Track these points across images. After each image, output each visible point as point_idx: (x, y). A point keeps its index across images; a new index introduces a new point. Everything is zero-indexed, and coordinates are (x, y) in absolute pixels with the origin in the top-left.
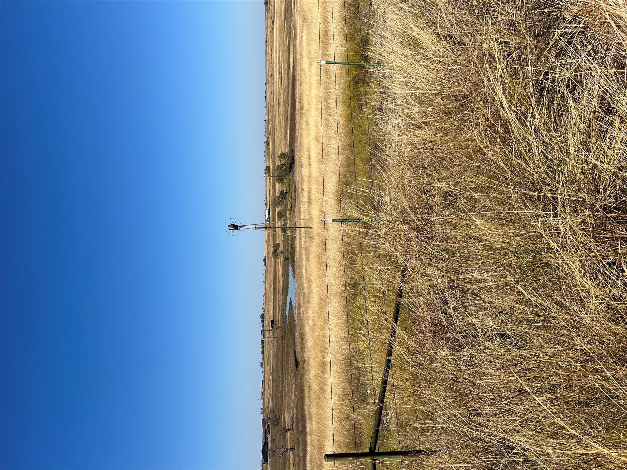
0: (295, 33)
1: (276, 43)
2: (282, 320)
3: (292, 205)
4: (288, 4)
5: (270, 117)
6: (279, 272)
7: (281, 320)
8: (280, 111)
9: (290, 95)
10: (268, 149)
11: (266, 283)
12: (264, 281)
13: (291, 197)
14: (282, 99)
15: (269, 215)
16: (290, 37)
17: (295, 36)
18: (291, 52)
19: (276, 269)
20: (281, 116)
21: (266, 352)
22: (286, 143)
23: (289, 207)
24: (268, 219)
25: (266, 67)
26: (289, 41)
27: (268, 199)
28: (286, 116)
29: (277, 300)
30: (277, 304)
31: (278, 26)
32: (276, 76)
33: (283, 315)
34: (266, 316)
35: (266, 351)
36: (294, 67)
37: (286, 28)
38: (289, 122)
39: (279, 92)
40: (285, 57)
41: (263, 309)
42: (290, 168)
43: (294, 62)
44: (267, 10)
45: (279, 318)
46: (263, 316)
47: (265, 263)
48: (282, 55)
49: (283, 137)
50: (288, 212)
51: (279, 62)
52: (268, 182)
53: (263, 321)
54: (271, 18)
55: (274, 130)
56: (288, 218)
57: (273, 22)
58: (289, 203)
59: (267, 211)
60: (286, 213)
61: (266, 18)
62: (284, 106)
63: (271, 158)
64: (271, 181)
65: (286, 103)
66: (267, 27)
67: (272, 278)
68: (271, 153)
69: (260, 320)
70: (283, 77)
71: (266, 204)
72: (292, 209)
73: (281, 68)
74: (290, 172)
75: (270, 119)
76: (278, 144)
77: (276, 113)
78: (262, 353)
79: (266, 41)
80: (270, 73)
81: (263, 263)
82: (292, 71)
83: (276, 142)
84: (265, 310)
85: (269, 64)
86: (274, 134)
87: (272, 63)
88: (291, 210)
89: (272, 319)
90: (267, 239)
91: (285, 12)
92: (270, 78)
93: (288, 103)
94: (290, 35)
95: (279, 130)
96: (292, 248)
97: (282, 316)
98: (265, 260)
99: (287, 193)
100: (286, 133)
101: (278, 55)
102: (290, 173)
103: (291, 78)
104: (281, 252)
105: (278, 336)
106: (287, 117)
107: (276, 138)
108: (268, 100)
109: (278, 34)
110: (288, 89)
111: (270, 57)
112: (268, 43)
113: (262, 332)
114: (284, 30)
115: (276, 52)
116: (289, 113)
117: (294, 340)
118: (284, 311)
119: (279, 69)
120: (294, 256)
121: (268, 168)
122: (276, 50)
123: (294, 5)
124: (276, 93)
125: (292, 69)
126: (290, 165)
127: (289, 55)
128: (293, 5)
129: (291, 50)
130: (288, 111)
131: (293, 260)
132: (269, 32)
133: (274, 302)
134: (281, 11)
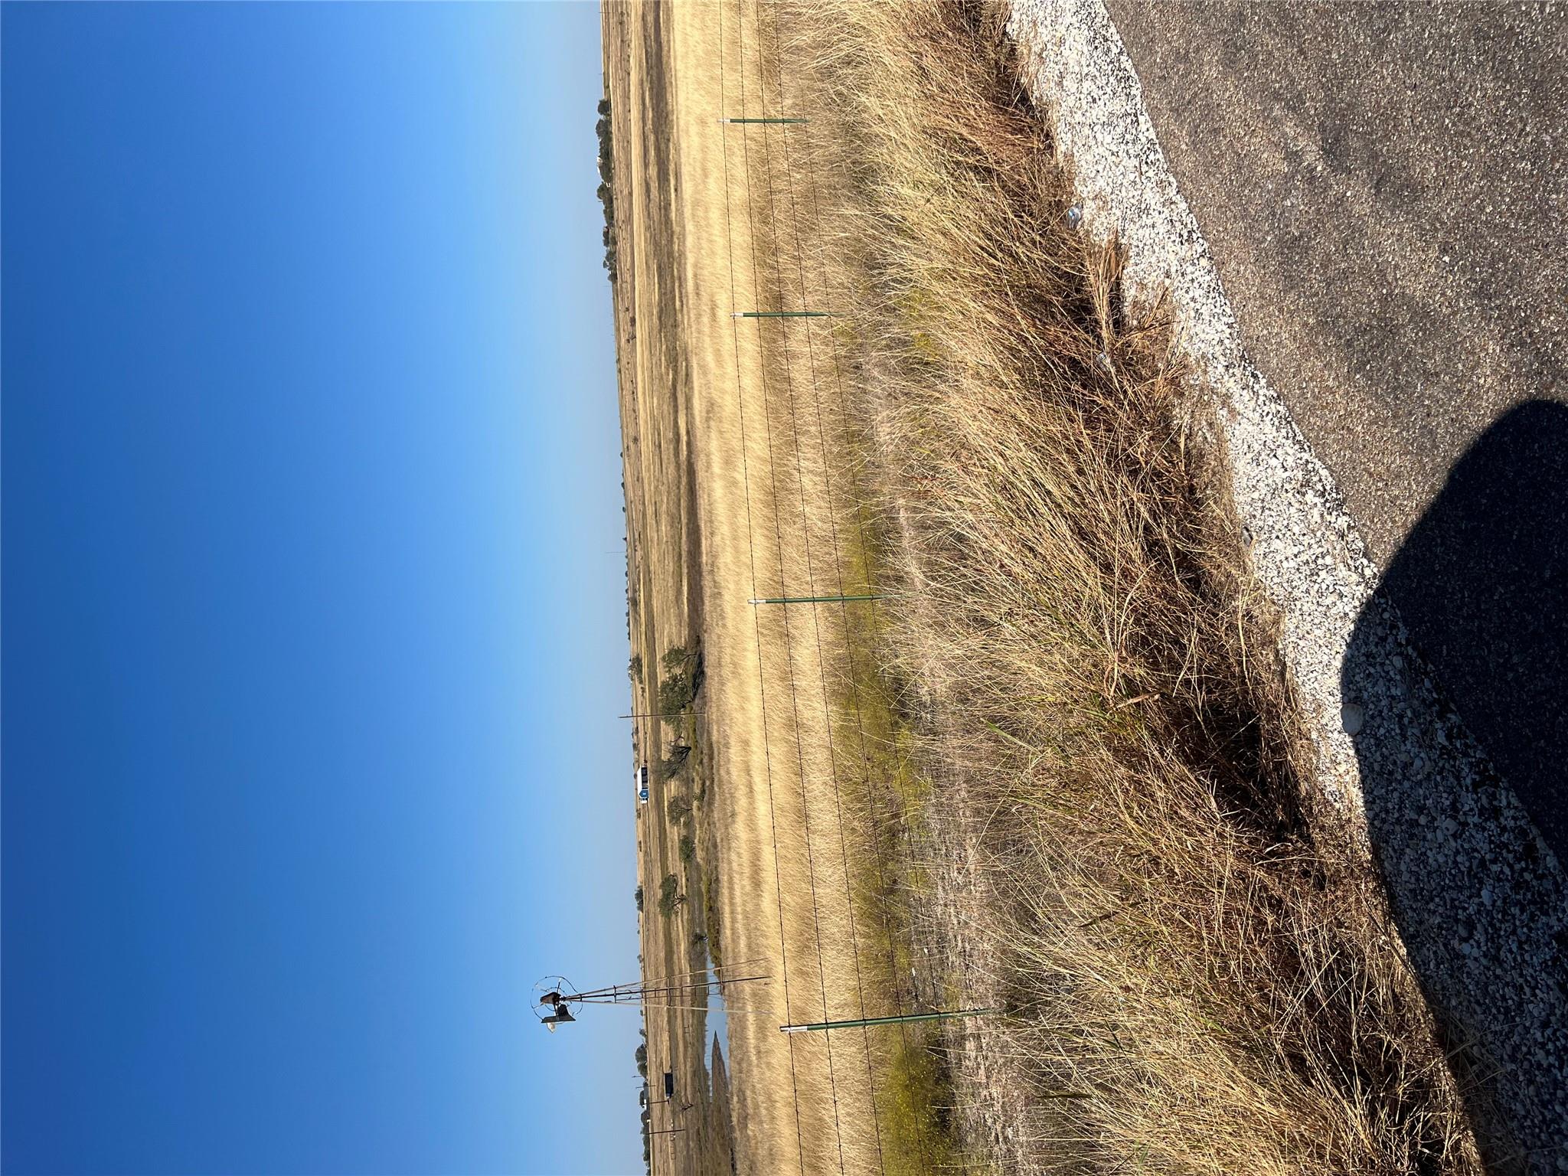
0: (687, 366)
1: (643, 373)
2: (697, 1084)
3: (703, 784)
4: (665, 294)
5: (637, 536)
6: (679, 945)
7: (692, 1085)
8: (660, 533)
9: (683, 503)
10: (636, 612)
11: (646, 959)
12: (639, 957)
13: (701, 762)
14: (664, 506)
15: (644, 782)
16: (676, 372)
17: (687, 375)
18: (680, 407)
19: (670, 934)
20: (664, 546)
21: (657, 1158)
22: (680, 615)
23: (697, 790)
24: (644, 794)
25: (621, 417)
26: (675, 380)
27: (641, 734)
28: (677, 550)
29: (679, 1020)
30: (680, 1032)
31: (646, 336)
32: (646, 446)
33: (699, 1072)
34: (651, 1054)
35: (658, 1155)
36: (689, 444)
37: (664, 347)
38: (685, 570)
39: (656, 487)
40: (666, 412)
41: (642, 1032)
42: (694, 685)
43: (688, 433)
44: (616, 292)
45: (686, 1074)
46: (642, 1054)
47: (641, 903)
48: (659, 404)
49: (672, 597)
50: (695, 804)
51: (653, 417)
52: (640, 698)
53: (643, 1069)
54: (627, 309)
55: (649, 572)
56: (697, 820)
57: (633, 320)
58: (697, 779)
59: (639, 773)
60: (689, 804)
61: (616, 310)
62: (672, 526)
63: (643, 637)
64: (647, 695)
65: (675, 520)
66: (618, 329)
67: (662, 955)
68: (643, 627)
69: (637, 1064)
70: (664, 457)
71: (635, 747)
72: (706, 796)
73: (659, 434)
74: (695, 695)
75: (637, 541)
76: (660, 610)
77: (651, 533)
78: (647, 1157)
79: (618, 361)
80: (632, 433)
81: (636, 903)
82: (685, 453)
83: (656, 603)
84: (646, 1036)
85: (629, 413)
86: (648, 582)
87: (634, 411)
88: (701, 798)
89: (667, 1070)
90: (641, 839)
91: (661, 312)
92: (631, 444)
93: (680, 522)
94: (676, 366)
95: (662, 577)
96: (711, 909)
97: (694, 1073)
98: (640, 895)
99: (690, 748)
100: (679, 592)
101: (647, 404)
102: (693, 700)
103: (684, 467)
104: (682, 899)
105: (687, 1126)
106: (680, 555)
107: (654, 594)
108: (631, 494)
109: (646, 353)
110: (679, 488)
111: (628, 398)
112: (624, 367)
113: (642, 1099)
114: (660, 350)
115: (644, 393)
116: (684, 547)
117: (733, 1166)
118: (699, 1058)
119: (653, 435)
120: (718, 932)
121: (637, 663)
122: (644, 388)
123: (682, 302)
124: (649, 488)
125: (685, 448)
126: (695, 677)
127: (676, 412)
128: (678, 303)
129: (679, 401)
130: (680, 539)
131: (716, 944)
132: (623, 340)
133: (669, 1022)
134: (650, 305)
